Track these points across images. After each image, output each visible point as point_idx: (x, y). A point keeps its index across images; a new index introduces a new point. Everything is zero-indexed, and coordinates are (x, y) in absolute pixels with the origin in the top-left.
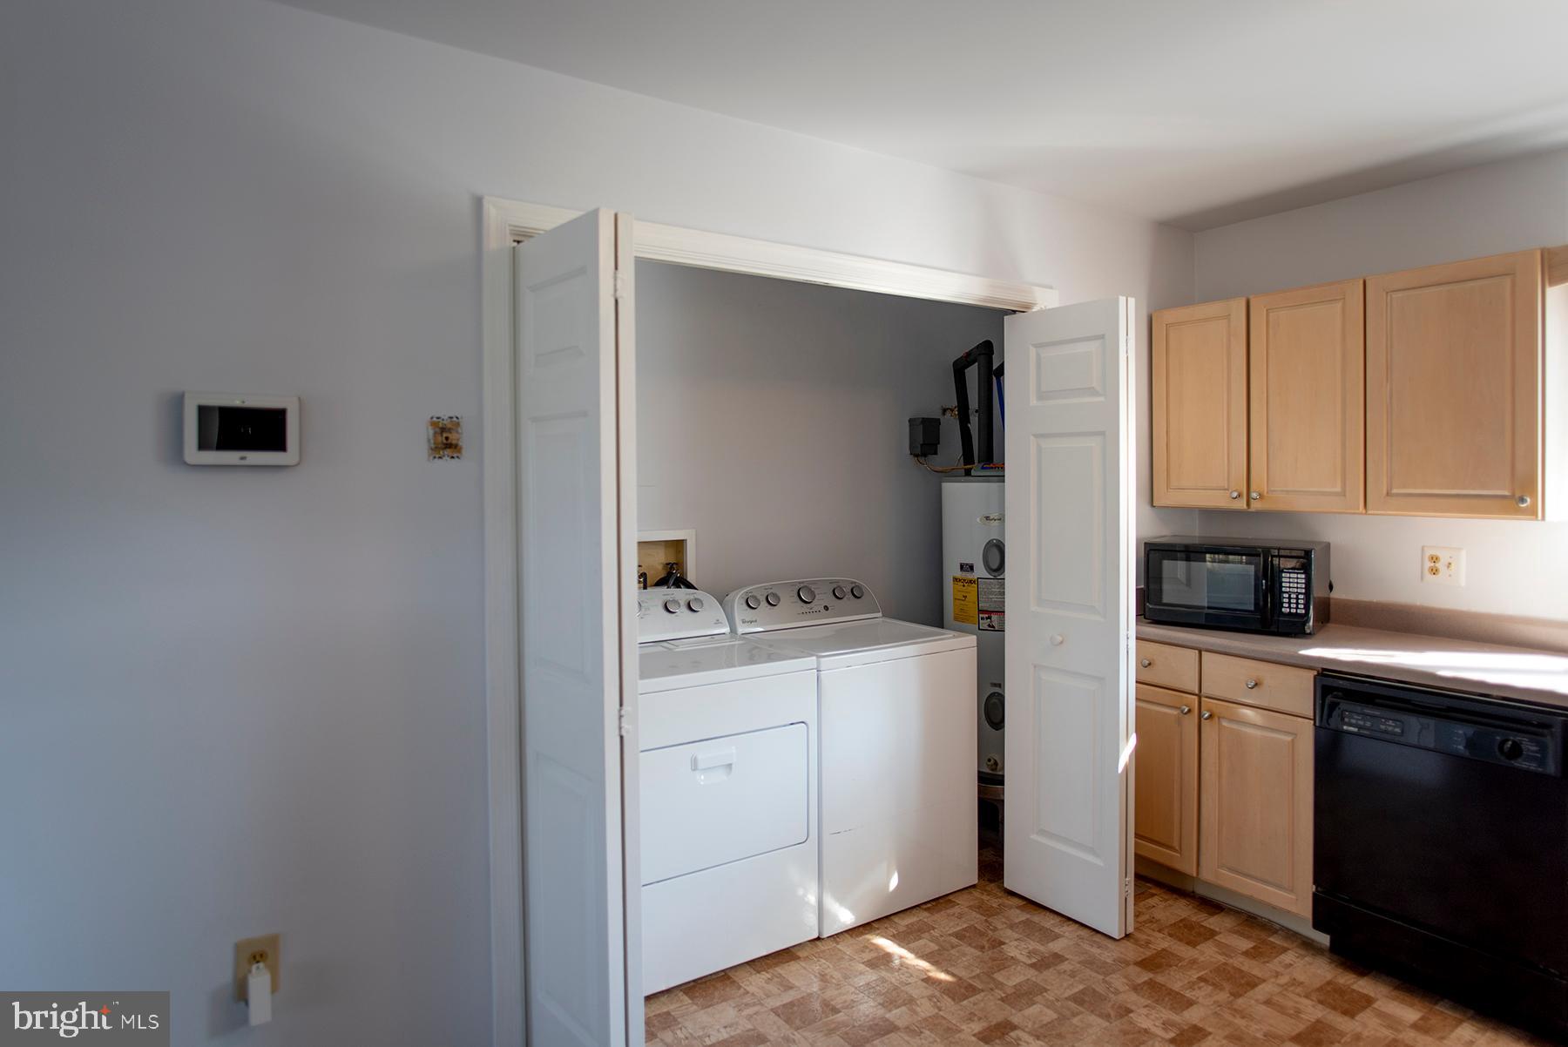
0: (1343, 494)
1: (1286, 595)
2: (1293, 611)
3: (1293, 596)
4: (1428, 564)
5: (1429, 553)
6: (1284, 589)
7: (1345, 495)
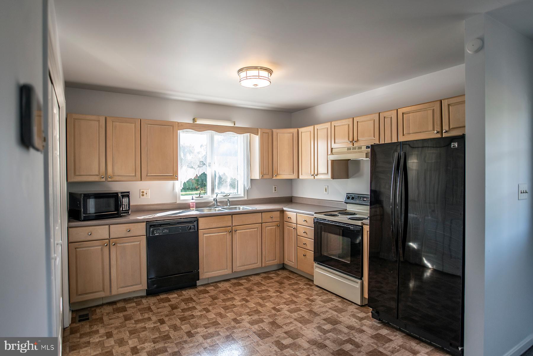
0: (135, 176)
1: (124, 205)
2: (126, 209)
3: (126, 205)
4: (141, 194)
5: (141, 191)
6: (123, 203)
7: (136, 176)
